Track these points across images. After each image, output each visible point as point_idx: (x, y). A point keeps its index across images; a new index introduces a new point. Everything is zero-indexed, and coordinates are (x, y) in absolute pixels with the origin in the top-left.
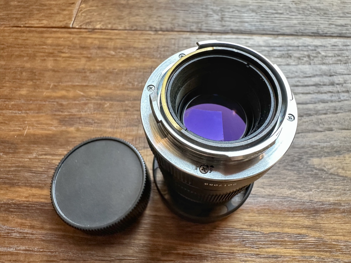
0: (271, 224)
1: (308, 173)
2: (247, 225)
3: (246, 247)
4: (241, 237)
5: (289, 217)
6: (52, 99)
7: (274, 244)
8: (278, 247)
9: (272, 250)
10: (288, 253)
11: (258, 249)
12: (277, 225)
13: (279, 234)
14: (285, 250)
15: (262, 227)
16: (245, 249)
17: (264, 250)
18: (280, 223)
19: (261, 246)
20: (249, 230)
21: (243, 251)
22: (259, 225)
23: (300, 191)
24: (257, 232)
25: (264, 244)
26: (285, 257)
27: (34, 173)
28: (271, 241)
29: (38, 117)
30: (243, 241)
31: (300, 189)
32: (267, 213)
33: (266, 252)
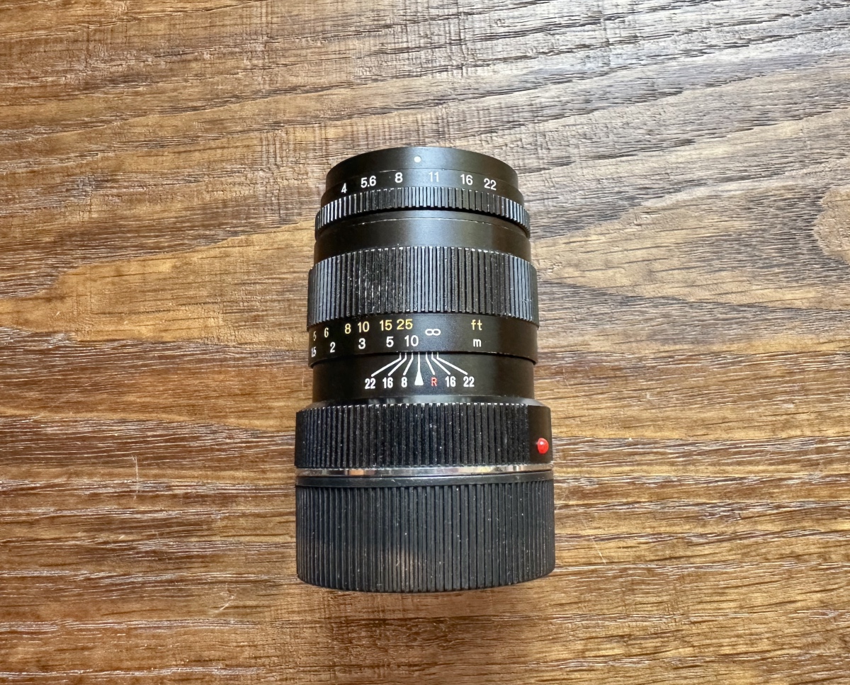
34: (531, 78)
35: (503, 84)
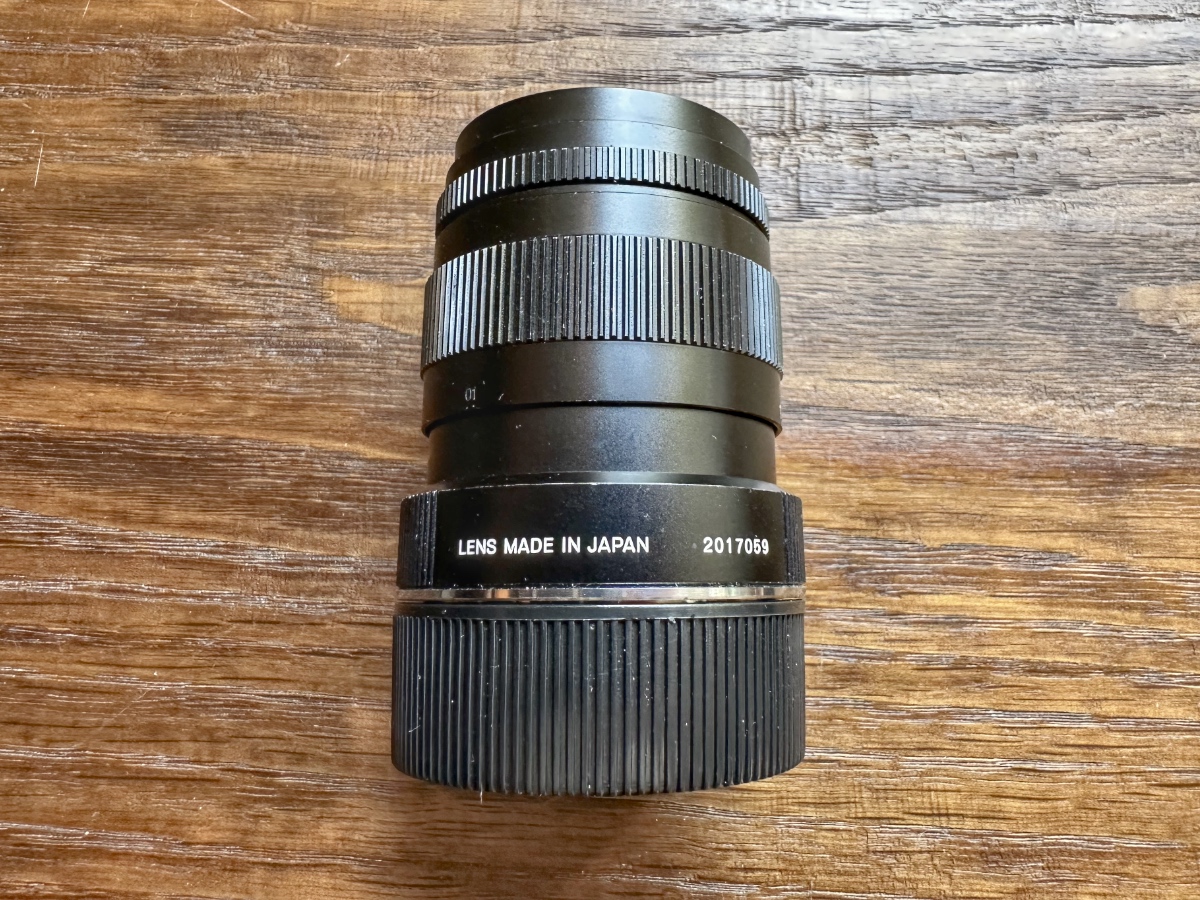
0: (952, 518)
1: (1108, 340)
2: (867, 520)
3: (859, 589)
4: (845, 556)
5: (1017, 493)
6: (120, 33)
7: (954, 583)
8: (969, 590)
9: (949, 600)
10: (998, 610)
11: (899, 595)
12: (972, 521)
13: (976, 549)
14: (988, 602)
15: (919, 524)
16: (853, 594)
17: (919, 599)
18: (984, 515)
19: (909, 587)
20: (874, 534)
21: (848, 601)
22: (911, 518)
23: (1068, 406)
24: (901, 542)
25: (921, 582)
26: (987, 621)
27: (96, 329)
28: (945, 572)
29: (78, 110)
30: (851, 570)
31: (1073, 398)
32: (942, 481)
33: (927, 607)
34: (1176, 48)
35: (1134, 51)
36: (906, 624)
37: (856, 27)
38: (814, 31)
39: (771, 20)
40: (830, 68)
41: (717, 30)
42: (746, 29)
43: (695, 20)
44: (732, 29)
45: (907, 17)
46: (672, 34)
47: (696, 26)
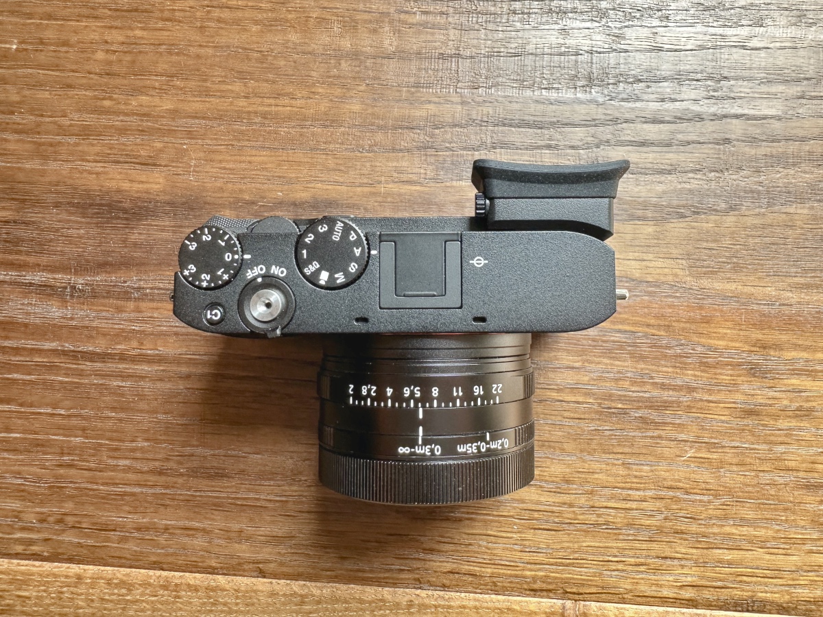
0: (796, 347)
2: (759, 347)
3: (755, 377)
4: (750, 363)
7: (797, 374)
8: (804, 377)
9: (794, 381)
10: (817, 386)
11: (773, 379)
12: (806, 349)
13: (807, 360)
14: (812, 383)
15: (782, 349)
16: (753, 379)
17: (781, 381)
18: (811, 346)
19: (777, 376)
20: (762, 353)
21: (750, 381)
22: (779, 347)
24: (774, 357)
25: (782, 374)
26: (810, 391)
28: (793, 370)
30: (752, 368)
32: (793, 330)
33: (785, 385)
36: (776, 391)
37: (755, 118)
38: (734, 121)
39: (715, 115)
40: (744, 139)
41: (689, 120)
42: (703, 119)
43: (679, 115)
44: (697, 119)
45: (780, 113)
46: (669, 122)
47: (680, 118)
